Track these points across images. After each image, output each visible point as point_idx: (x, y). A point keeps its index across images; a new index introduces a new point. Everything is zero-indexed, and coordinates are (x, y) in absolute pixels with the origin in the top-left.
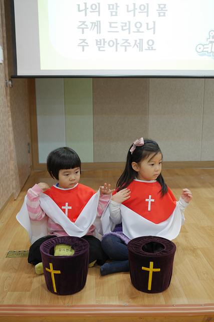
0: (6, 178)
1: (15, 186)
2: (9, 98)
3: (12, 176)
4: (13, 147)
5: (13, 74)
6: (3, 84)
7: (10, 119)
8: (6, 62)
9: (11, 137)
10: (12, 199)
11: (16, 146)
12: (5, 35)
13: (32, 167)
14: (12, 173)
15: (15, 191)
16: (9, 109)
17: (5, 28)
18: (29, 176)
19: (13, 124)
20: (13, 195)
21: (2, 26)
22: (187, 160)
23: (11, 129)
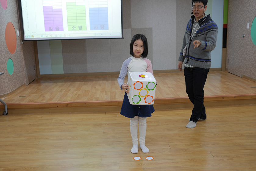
0: (21, 77)
1: (25, 81)
2: (22, 48)
3: (24, 77)
4: (24, 66)
5: (23, 40)
6: (19, 43)
7: (23, 56)
8: (21, 35)
9: (24, 62)
10: (24, 85)
11: (26, 66)
12: (20, 26)
13: (37, 76)
14: (24, 76)
15: (26, 83)
16: (22, 52)
17: (19, 24)
18: (35, 80)
19: (24, 57)
20: (25, 84)
21: (19, 23)
22: (105, 72)
23: (23, 59)
